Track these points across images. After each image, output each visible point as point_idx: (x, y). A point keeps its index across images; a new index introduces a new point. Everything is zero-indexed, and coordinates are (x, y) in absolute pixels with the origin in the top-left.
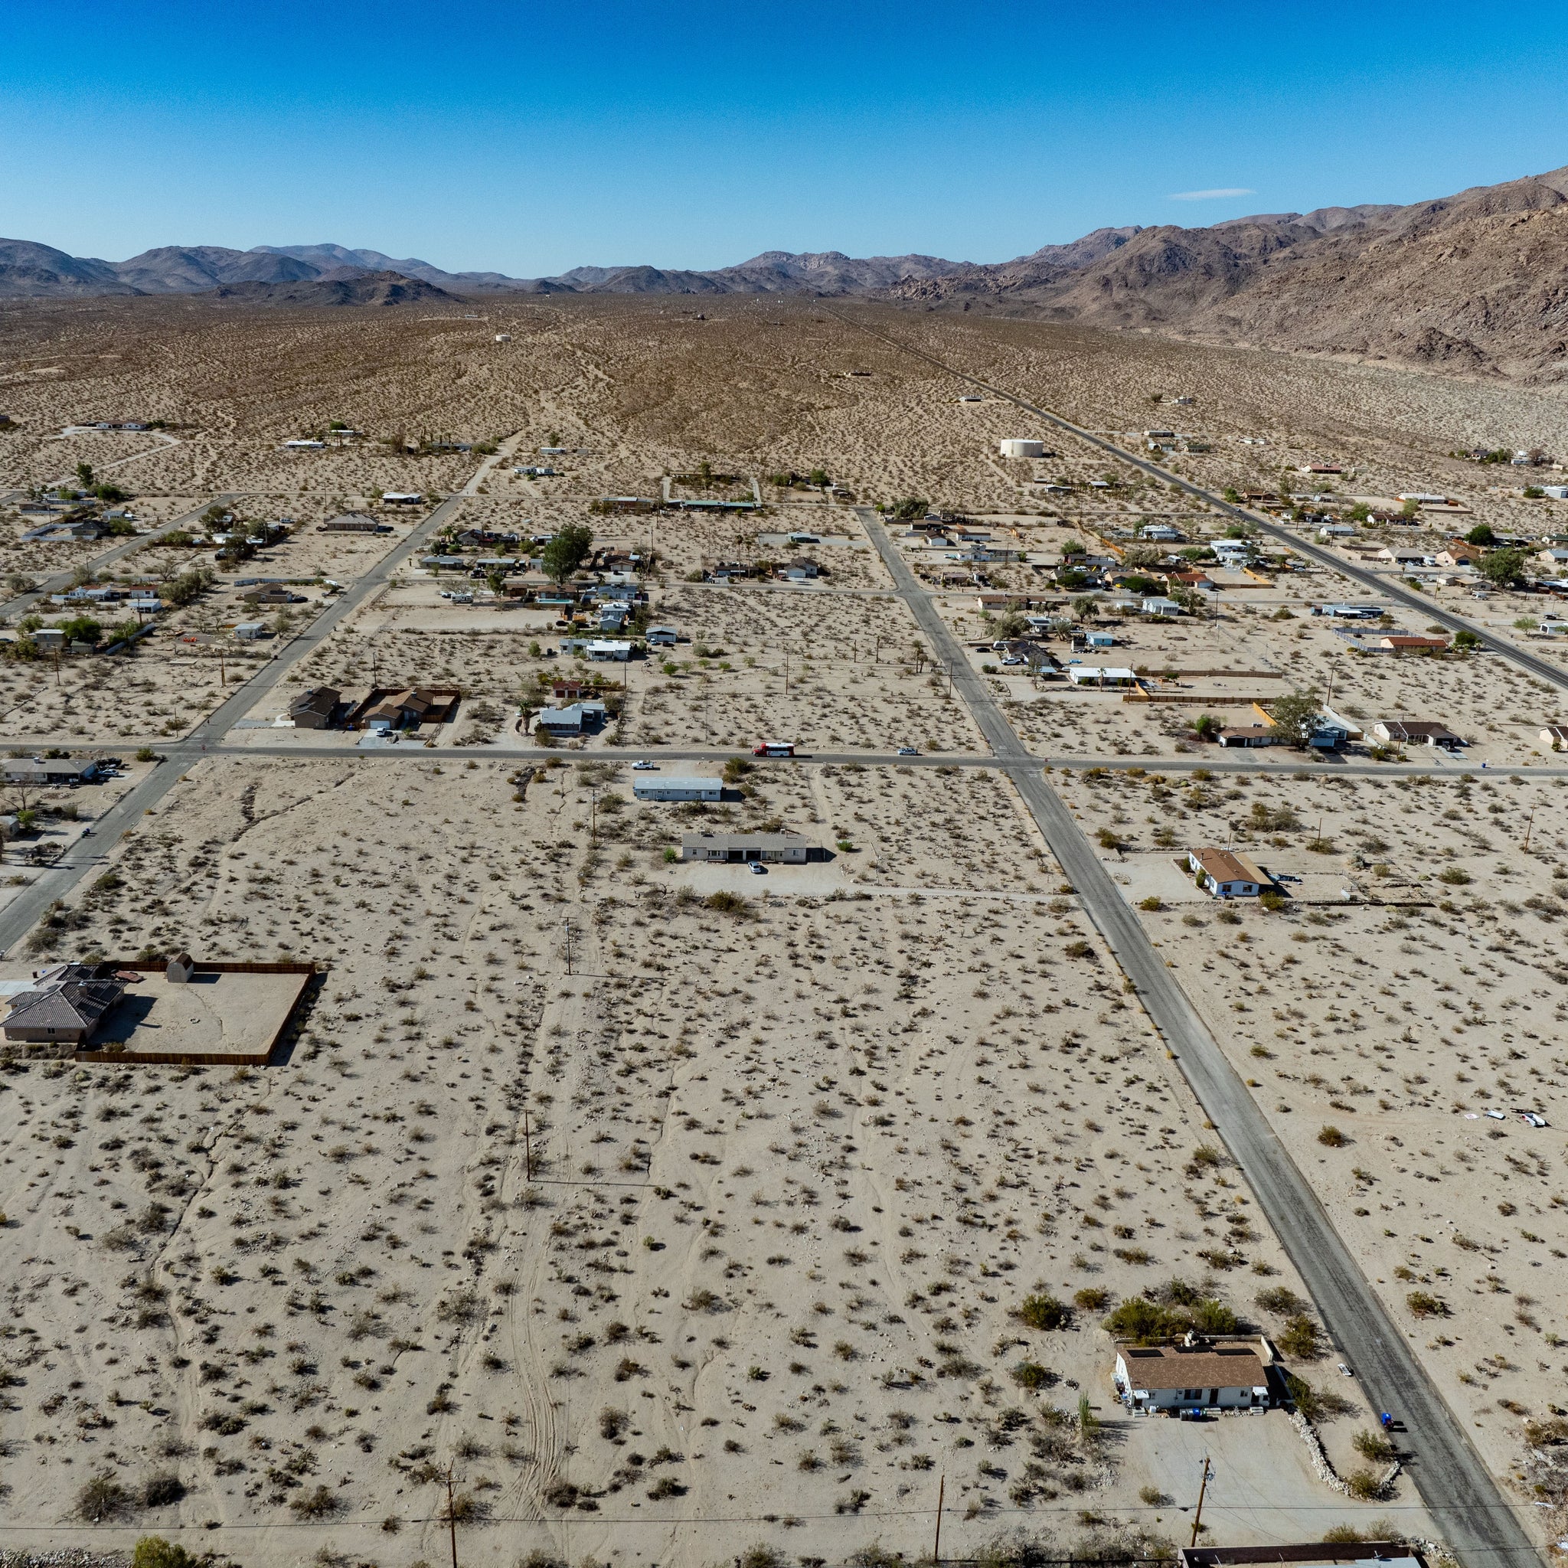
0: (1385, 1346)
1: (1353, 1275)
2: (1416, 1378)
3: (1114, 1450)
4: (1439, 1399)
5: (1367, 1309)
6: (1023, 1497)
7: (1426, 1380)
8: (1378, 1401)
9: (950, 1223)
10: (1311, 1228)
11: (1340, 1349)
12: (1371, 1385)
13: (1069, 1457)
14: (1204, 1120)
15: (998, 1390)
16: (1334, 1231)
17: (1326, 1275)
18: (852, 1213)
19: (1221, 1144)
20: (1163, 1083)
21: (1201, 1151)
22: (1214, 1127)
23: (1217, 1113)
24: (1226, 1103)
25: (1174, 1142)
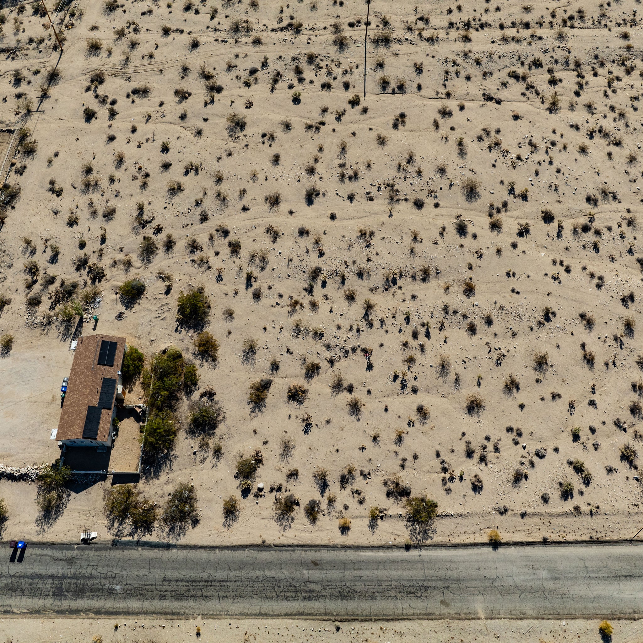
0: (111, 592)
1: (213, 605)
2: (66, 604)
3: (55, 331)
4: (36, 612)
5: (163, 597)
6: (32, 270)
7: (60, 612)
8: (49, 552)
9: (315, 262)
10: (297, 591)
11: (115, 544)
12: (69, 554)
13: (57, 301)
14: (504, 537)
15: (127, 271)
16: (288, 615)
17: (220, 575)
18: (331, 202)
19: (456, 540)
20: (584, 508)
21: (439, 511)
22: (495, 544)
23: (527, 558)
24: (554, 578)
25: (455, 485)
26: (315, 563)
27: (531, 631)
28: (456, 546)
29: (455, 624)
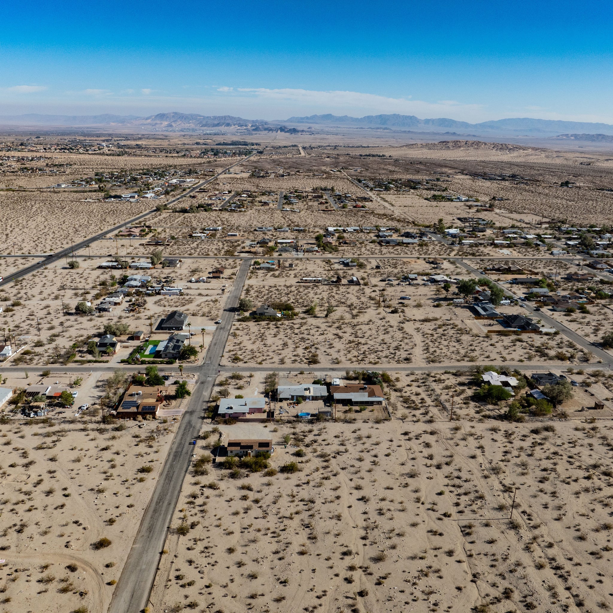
0: (173, 462)
1: (162, 482)
2: (172, 454)
4: (171, 449)
5: (168, 472)
6: (310, 431)
7: (170, 453)
8: (191, 449)
9: (318, 501)
10: (161, 500)
11: (190, 461)
12: (189, 453)
14: (164, 556)
15: (311, 452)
16: (152, 498)
17: (172, 483)
18: (361, 506)
19: (167, 541)
20: (169, 583)
21: (181, 536)
22: (162, 553)
23: (152, 562)
24: (140, 570)
25: (192, 542)
26: (169, 504)
27: (122, 560)
28: (165, 541)
29: (134, 538)
